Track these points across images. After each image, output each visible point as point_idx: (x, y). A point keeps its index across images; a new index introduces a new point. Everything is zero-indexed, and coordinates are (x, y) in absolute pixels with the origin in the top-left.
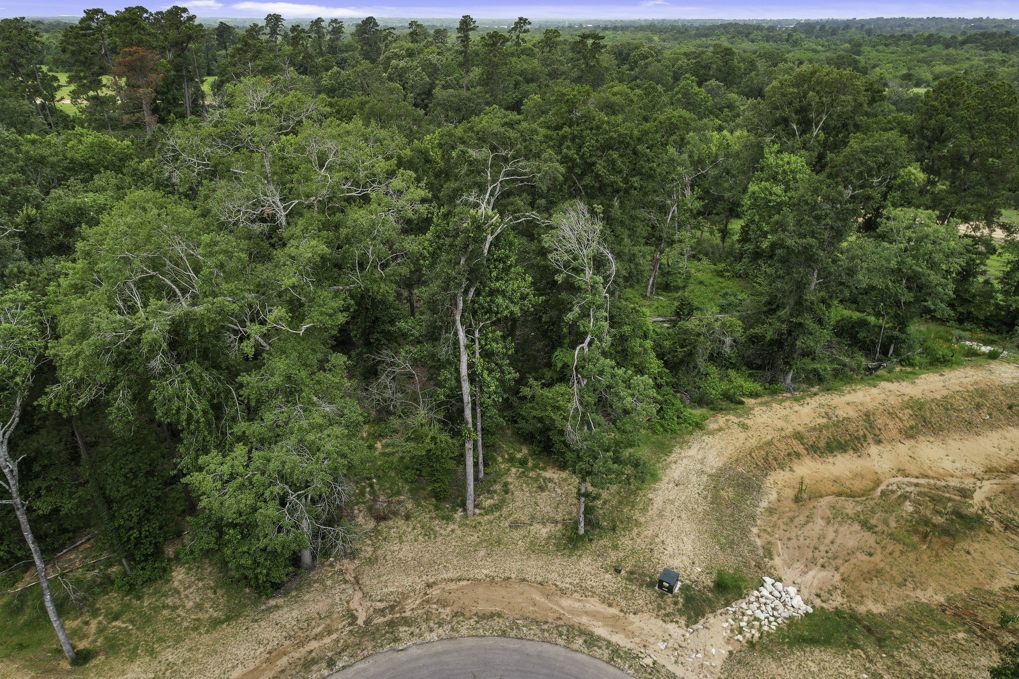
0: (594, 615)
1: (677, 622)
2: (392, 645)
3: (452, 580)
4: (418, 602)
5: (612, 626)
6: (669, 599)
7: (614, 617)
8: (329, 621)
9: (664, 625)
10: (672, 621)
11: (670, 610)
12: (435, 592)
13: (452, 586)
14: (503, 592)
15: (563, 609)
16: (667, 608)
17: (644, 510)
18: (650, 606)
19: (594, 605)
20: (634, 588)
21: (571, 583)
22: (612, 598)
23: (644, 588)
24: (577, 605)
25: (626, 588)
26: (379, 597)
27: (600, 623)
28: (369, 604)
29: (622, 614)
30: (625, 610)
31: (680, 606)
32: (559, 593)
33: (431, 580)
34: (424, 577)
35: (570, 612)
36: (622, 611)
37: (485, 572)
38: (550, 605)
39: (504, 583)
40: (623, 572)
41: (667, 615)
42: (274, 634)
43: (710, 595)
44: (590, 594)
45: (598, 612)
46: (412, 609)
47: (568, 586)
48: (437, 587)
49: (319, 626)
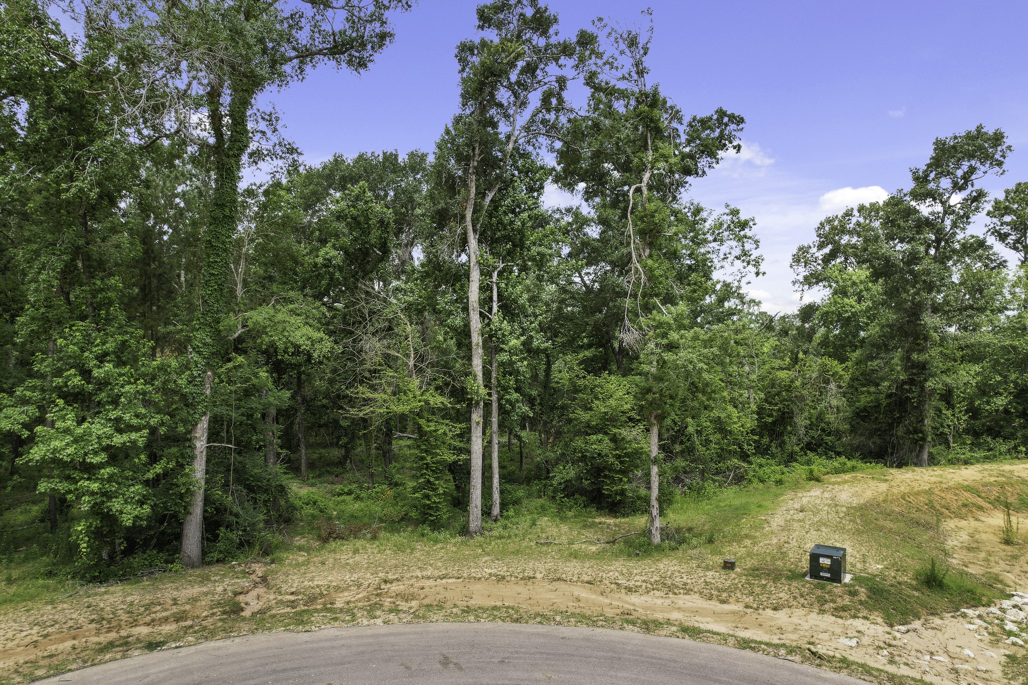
0: (696, 612)
1: (865, 618)
2: (291, 627)
3: (429, 578)
4: (361, 596)
5: (734, 622)
6: (837, 589)
7: (734, 613)
8: (188, 607)
9: (840, 621)
10: (855, 617)
11: (847, 600)
12: (395, 588)
13: (431, 583)
14: (520, 588)
15: (634, 605)
16: (839, 600)
17: (758, 527)
18: (802, 600)
19: (694, 601)
20: (764, 582)
21: (644, 581)
22: (725, 595)
23: (783, 580)
24: (659, 602)
25: (749, 584)
26: (293, 590)
27: (709, 619)
28: (272, 597)
29: (749, 611)
30: (755, 606)
31: (863, 597)
32: (623, 591)
33: (391, 576)
34: (380, 575)
35: (646, 609)
36: (747, 607)
37: (489, 571)
38: (608, 601)
39: (522, 582)
40: (738, 570)
41: (844, 609)
42: (74, 616)
43: (916, 594)
44: (682, 591)
45: (703, 609)
46: (348, 603)
47: (639, 584)
48: (400, 583)
49: (166, 610)
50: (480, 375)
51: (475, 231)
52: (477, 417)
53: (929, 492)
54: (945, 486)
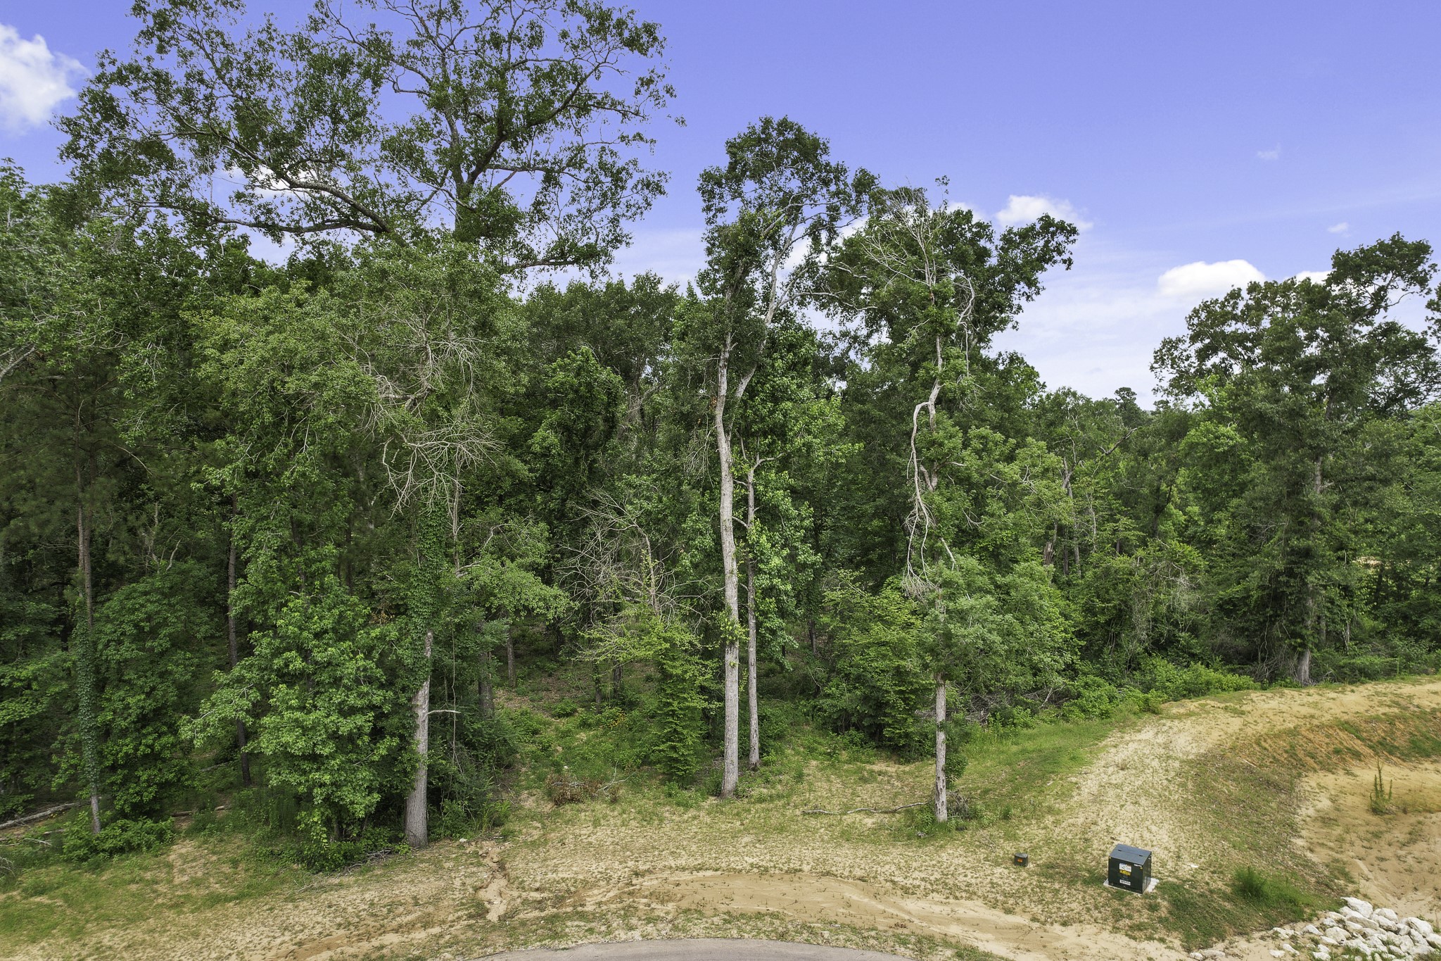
0: (977, 925)
1: (1162, 940)
2: (546, 942)
3: (684, 869)
4: (611, 894)
5: (1016, 940)
6: (1136, 900)
7: (1018, 928)
8: (431, 909)
9: (1133, 943)
10: (1150, 938)
11: (1144, 917)
12: (648, 883)
13: (685, 876)
14: (784, 887)
15: (909, 913)
16: (1136, 915)
17: (1064, 795)
18: (1096, 914)
19: (975, 909)
20: (1057, 886)
21: (923, 879)
22: (1011, 901)
23: (1079, 886)
24: (937, 909)
25: (1040, 887)
26: (538, 885)
27: (990, 936)
28: (516, 894)
29: (1036, 925)
30: (1043, 918)
31: (1163, 912)
32: (899, 892)
33: (642, 867)
34: (630, 864)
35: (922, 919)
36: (1034, 919)
37: (750, 860)
38: (881, 907)
39: (787, 877)
40: (1031, 866)
41: (1139, 927)
42: (320, 919)
43: (1228, 906)
44: (964, 894)
45: (984, 921)
46: (600, 904)
47: (917, 882)
48: (653, 876)
49: (409, 913)
50: (735, 608)
51: (726, 432)
52: (731, 658)
53: (1294, 732)
54: (1316, 722)
